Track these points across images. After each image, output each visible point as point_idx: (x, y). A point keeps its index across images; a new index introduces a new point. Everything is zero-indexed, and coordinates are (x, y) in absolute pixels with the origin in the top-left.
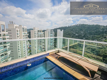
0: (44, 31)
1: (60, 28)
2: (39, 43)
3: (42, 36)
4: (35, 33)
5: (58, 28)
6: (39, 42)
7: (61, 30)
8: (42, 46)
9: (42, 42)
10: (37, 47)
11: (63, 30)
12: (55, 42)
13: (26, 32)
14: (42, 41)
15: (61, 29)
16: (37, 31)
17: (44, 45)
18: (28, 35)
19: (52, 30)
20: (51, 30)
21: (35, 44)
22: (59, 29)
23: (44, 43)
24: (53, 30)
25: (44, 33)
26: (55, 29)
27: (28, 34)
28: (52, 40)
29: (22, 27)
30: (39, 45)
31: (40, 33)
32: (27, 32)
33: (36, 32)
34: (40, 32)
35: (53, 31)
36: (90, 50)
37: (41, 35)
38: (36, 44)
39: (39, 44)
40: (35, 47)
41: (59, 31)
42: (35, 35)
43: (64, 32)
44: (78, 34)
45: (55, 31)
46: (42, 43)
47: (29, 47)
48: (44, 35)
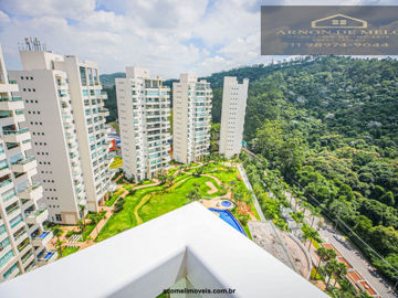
0: (169, 84)
1: (234, 70)
2: (150, 133)
3: (160, 103)
4: (134, 92)
5: (227, 70)
6: (149, 126)
7: (240, 82)
8: (164, 142)
9: (161, 128)
10: (141, 147)
11: (246, 81)
12: (212, 130)
13: (94, 88)
14: (161, 122)
15: (240, 74)
16: (142, 81)
17: (171, 141)
18: (104, 101)
19: (203, 79)
20: (199, 80)
21: (136, 135)
22: (232, 73)
23: (171, 131)
24: (208, 79)
25: (171, 93)
26: (215, 75)
27: (105, 97)
28: (201, 119)
29: (79, 64)
30: (150, 139)
31: (153, 93)
32: (100, 88)
33: (138, 88)
34: (155, 86)
35: (205, 82)
36: (350, 160)
37: (157, 100)
38: (141, 135)
39: (153, 136)
40: (137, 148)
41: (230, 82)
42: (134, 100)
43: (250, 87)
44: (306, 96)
45: (216, 82)
46: (164, 131)
47: (111, 145)
48: (171, 99)
